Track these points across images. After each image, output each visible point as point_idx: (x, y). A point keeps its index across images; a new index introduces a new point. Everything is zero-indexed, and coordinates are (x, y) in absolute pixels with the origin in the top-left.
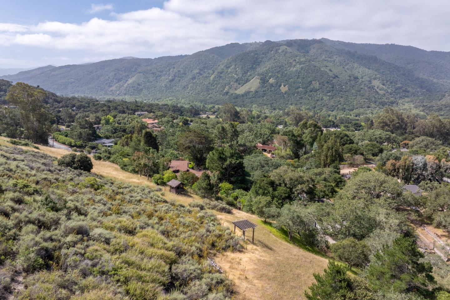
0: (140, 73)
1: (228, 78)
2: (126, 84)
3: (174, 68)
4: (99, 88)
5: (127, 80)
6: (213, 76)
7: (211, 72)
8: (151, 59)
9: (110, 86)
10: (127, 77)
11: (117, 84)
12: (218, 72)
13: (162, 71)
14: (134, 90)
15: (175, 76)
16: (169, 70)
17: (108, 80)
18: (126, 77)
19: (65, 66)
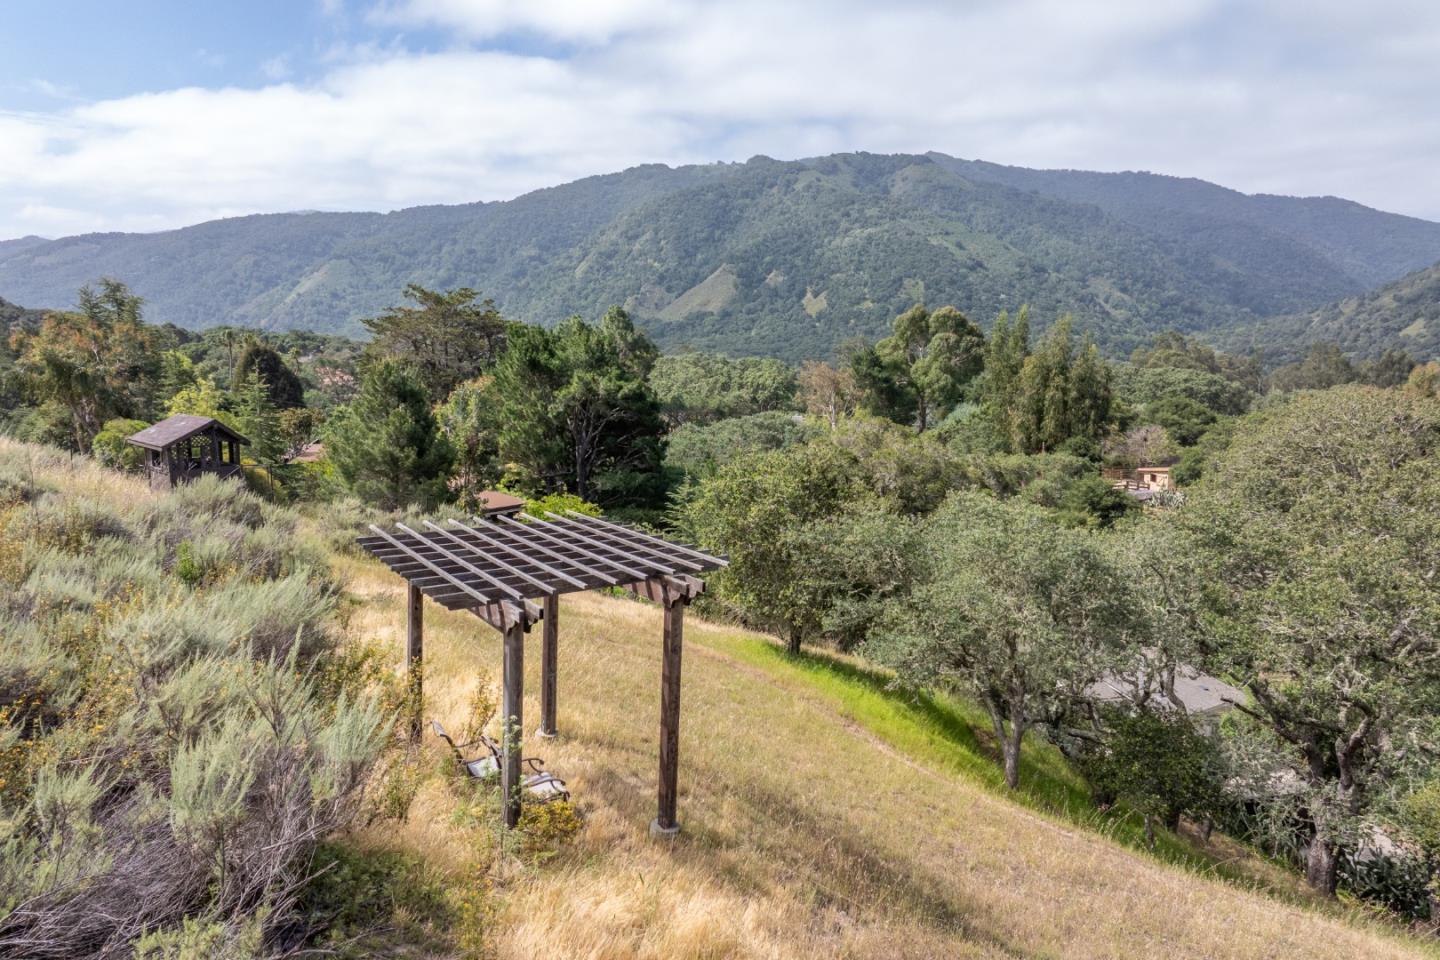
0: (339, 257)
1: (632, 272)
2: (293, 295)
3: (455, 242)
4: (201, 309)
5: (295, 284)
6: (583, 266)
7: (576, 252)
8: (379, 216)
9: (238, 303)
10: (297, 271)
11: (264, 295)
12: (600, 254)
13: (415, 252)
14: (319, 313)
15: (457, 267)
16: (440, 248)
17: (232, 282)
18: (292, 271)
19: (85, 238)
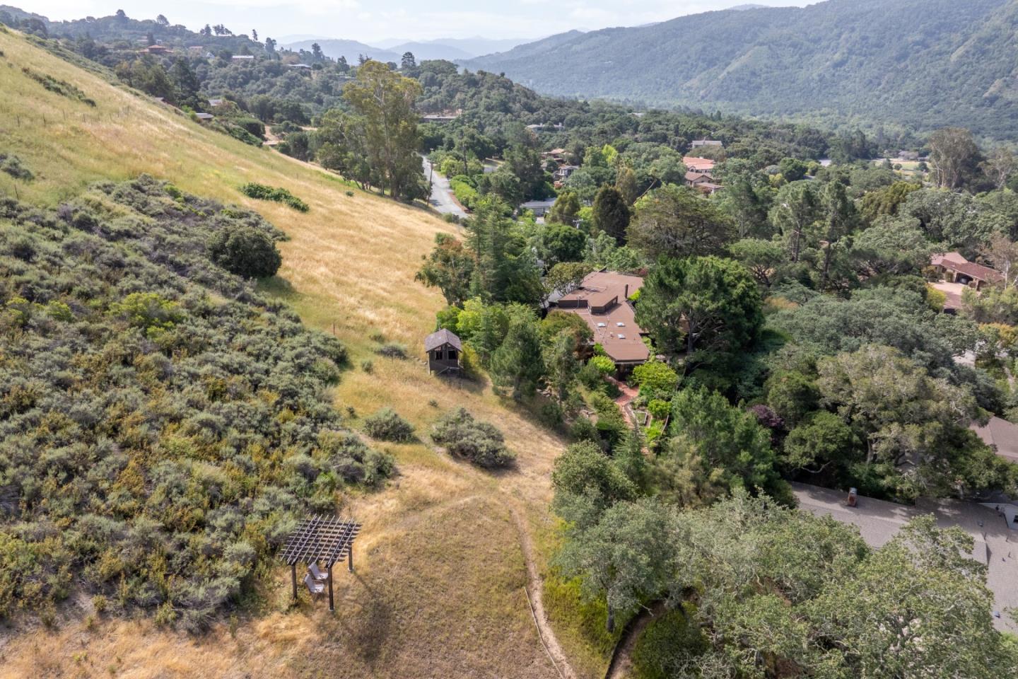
0: (761, 44)
1: (1007, 56)
2: (725, 73)
3: (853, 30)
4: (664, 82)
5: (727, 65)
6: (961, 51)
7: (957, 37)
8: (798, 9)
9: (688, 78)
10: (731, 55)
11: (704, 73)
12: (980, 39)
13: (820, 39)
14: (740, 87)
15: (850, 52)
16: (839, 35)
17: (686, 63)
18: (727, 54)
19: (602, 32)
